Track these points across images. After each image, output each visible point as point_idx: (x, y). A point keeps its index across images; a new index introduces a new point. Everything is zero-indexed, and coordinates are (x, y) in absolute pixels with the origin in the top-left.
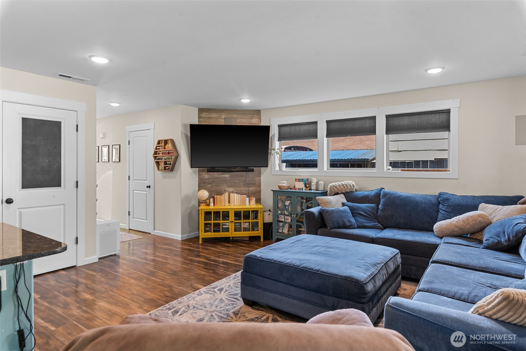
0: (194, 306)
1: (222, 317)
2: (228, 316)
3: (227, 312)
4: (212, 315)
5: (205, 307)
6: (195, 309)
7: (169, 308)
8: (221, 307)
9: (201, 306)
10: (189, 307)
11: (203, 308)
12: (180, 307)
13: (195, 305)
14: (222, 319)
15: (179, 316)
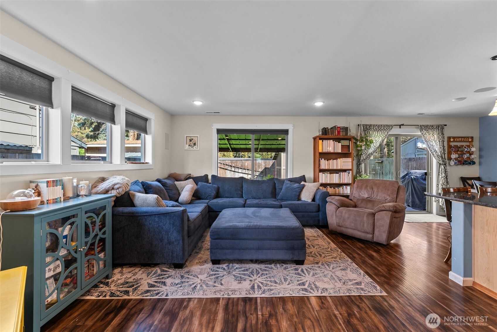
0: (340, 281)
1: (328, 265)
2: (323, 264)
3: (321, 266)
4: (333, 269)
5: (332, 276)
6: (341, 278)
7: (362, 290)
8: (321, 270)
9: (334, 279)
10: (344, 282)
11: (334, 276)
12: (352, 286)
13: (338, 281)
14: (329, 265)
15: (356, 280)
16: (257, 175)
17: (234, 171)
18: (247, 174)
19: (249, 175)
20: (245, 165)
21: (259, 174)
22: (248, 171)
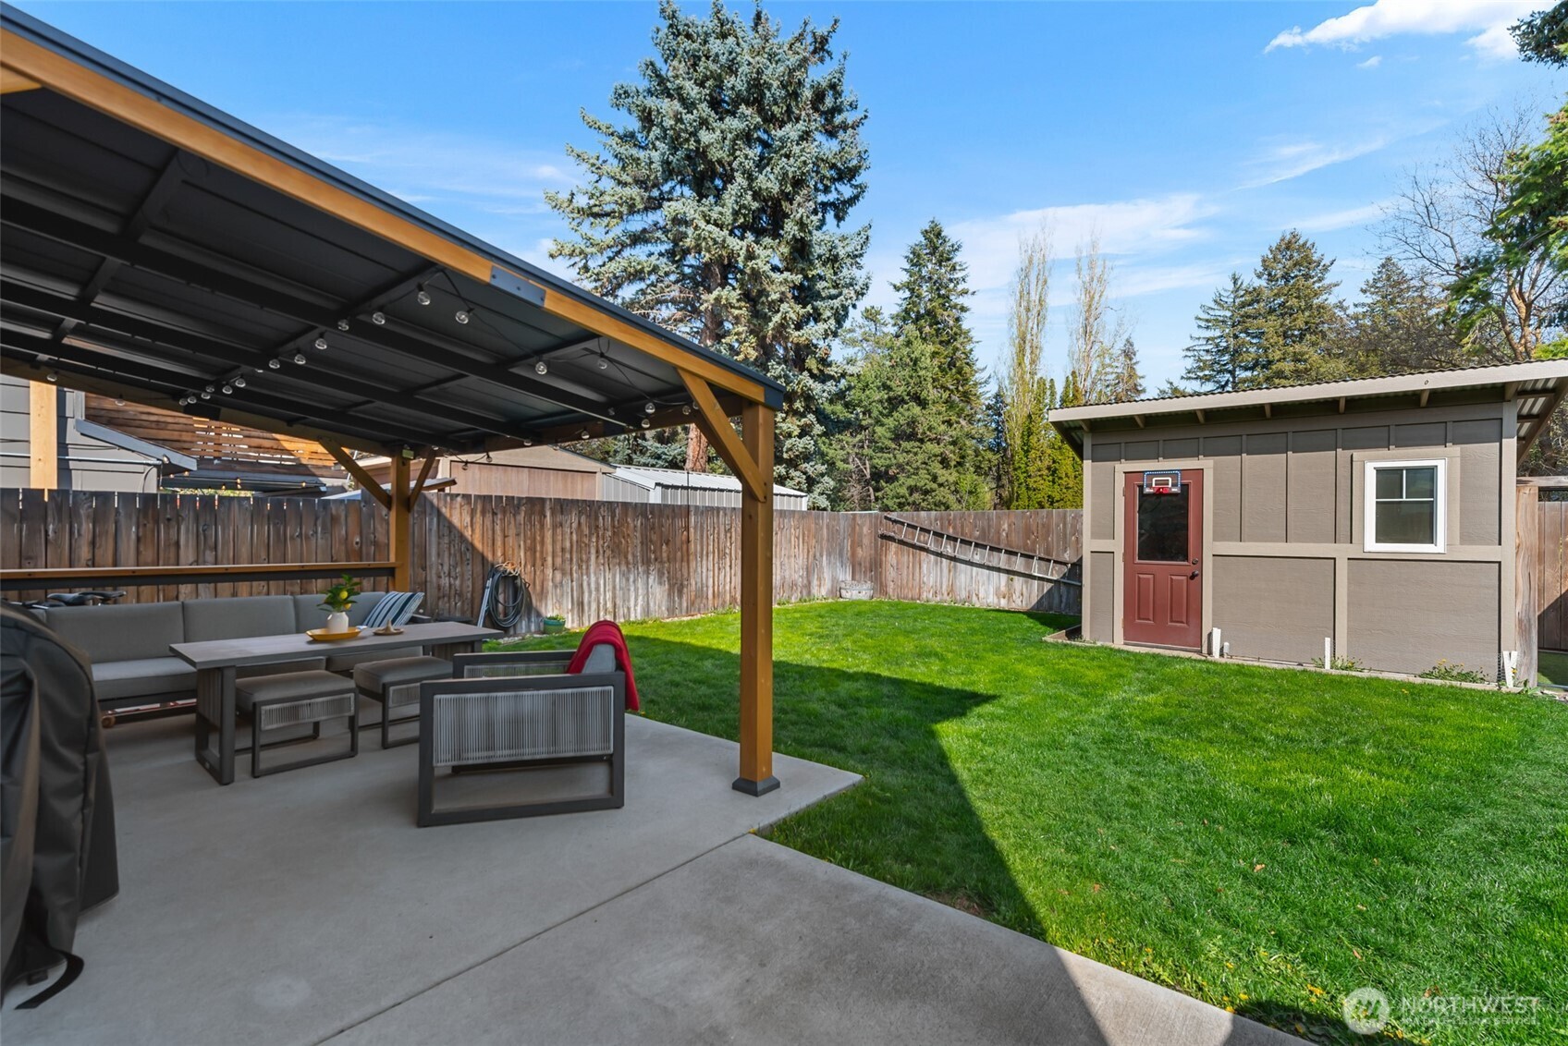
16: (1055, 578)
17: (954, 559)
18: (1008, 572)
19: (1016, 578)
20: (998, 533)
21: (1064, 577)
22: (1013, 558)
